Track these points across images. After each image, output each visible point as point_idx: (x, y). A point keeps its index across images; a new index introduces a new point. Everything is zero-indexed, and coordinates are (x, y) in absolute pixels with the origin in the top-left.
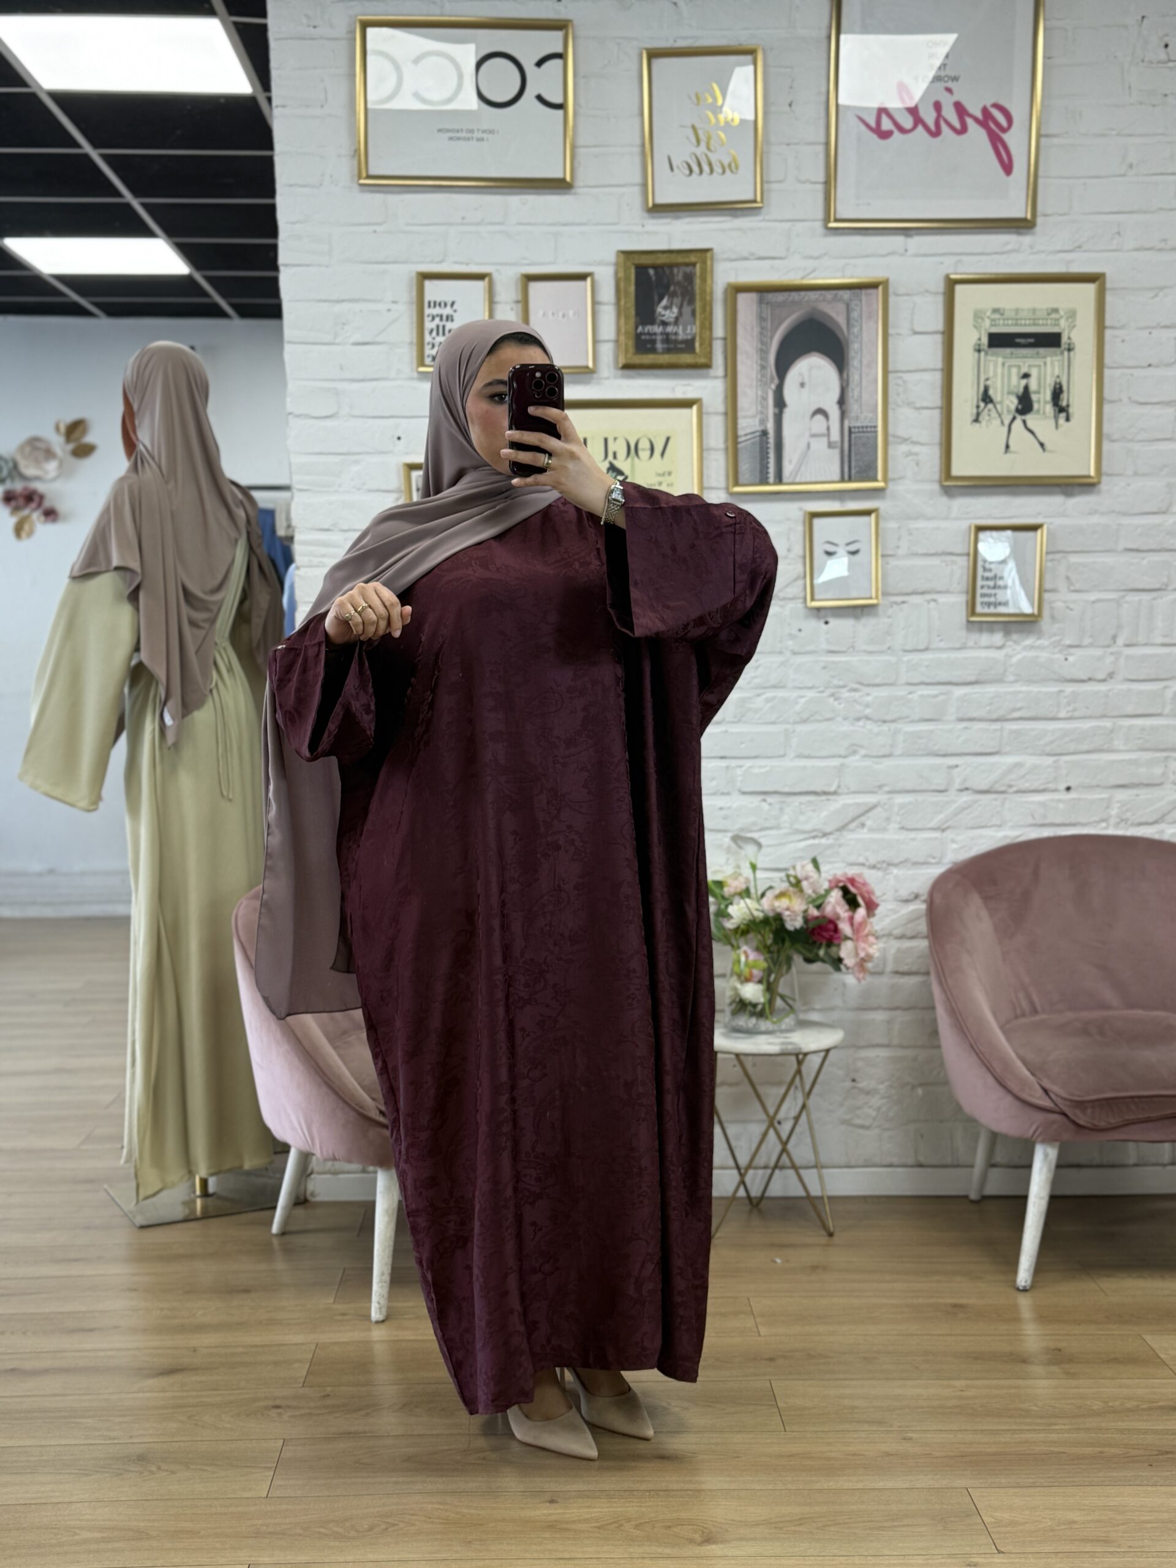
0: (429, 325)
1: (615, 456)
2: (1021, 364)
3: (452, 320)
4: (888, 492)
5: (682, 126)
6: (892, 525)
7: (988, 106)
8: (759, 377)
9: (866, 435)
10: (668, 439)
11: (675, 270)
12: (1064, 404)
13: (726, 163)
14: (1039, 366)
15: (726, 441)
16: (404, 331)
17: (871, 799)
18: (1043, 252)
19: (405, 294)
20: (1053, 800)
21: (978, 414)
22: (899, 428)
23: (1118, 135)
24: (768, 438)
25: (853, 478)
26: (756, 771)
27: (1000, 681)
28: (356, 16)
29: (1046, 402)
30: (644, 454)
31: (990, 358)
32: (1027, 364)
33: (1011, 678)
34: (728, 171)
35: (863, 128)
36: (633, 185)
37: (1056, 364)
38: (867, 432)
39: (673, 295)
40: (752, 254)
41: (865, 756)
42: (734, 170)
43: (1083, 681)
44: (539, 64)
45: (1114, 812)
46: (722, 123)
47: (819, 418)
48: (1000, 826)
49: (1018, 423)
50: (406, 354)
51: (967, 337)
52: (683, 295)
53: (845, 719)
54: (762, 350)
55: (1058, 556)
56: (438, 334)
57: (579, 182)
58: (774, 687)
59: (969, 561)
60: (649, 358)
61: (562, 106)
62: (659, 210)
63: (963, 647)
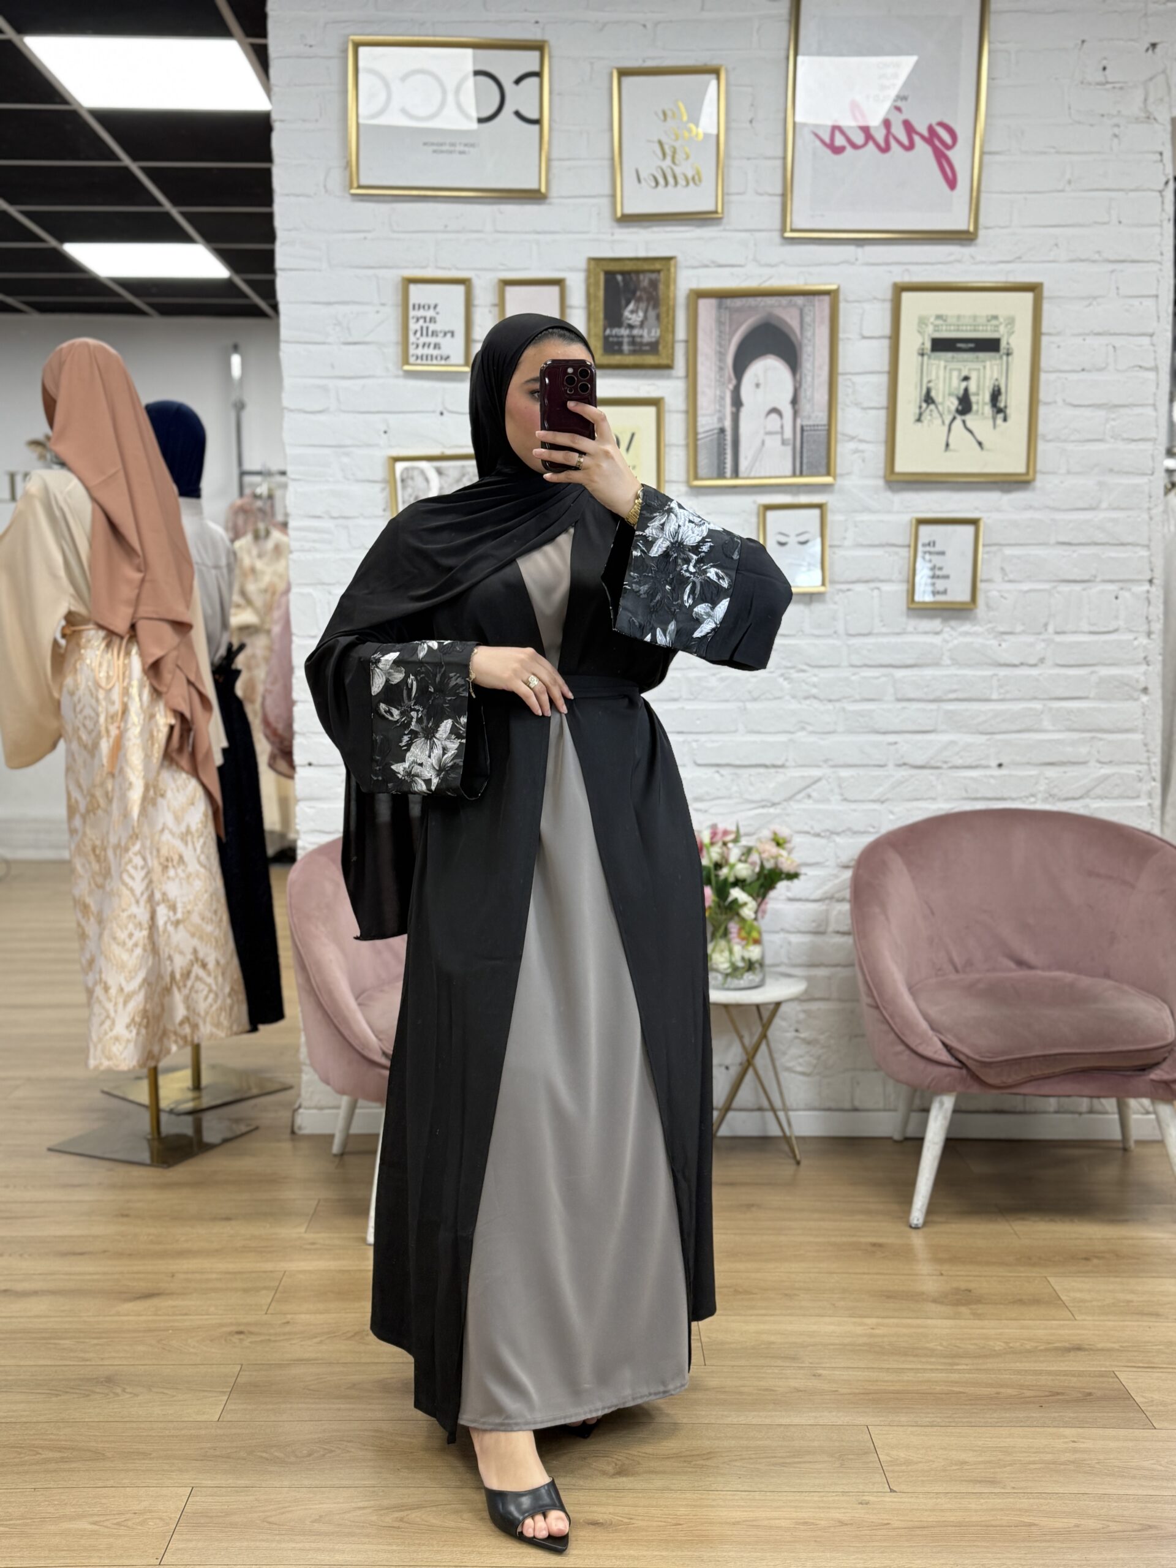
0: (413, 326)
2: (962, 368)
3: (435, 322)
4: (836, 487)
5: (649, 141)
6: (836, 517)
7: (934, 122)
8: (718, 377)
9: (818, 433)
10: (633, 435)
11: (641, 277)
12: (1002, 405)
13: (690, 176)
14: (978, 370)
15: (687, 437)
16: (391, 331)
17: (816, 773)
18: (983, 262)
19: (391, 297)
20: (986, 776)
21: (920, 414)
22: (848, 428)
23: (1058, 152)
24: (725, 435)
25: (804, 472)
26: (709, 745)
27: (937, 664)
28: (349, 35)
31: (933, 361)
32: (967, 368)
33: (949, 662)
34: (691, 184)
35: (818, 144)
36: (602, 196)
37: (995, 368)
38: (817, 430)
39: (639, 300)
40: (713, 262)
41: (812, 732)
42: (697, 182)
43: (1015, 666)
44: (518, 81)
45: (1042, 788)
47: (774, 416)
48: (934, 799)
49: (958, 422)
50: (393, 352)
51: (912, 341)
52: (648, 300)
53: (794, 697)
54: (720, 353)
55: (994, 549)
56: (422, 335)
57: (554, 192)
59: (909, 552)
60: (616, 359)
61: (538, 122)
62: (628, 220)
63: (903, 633)
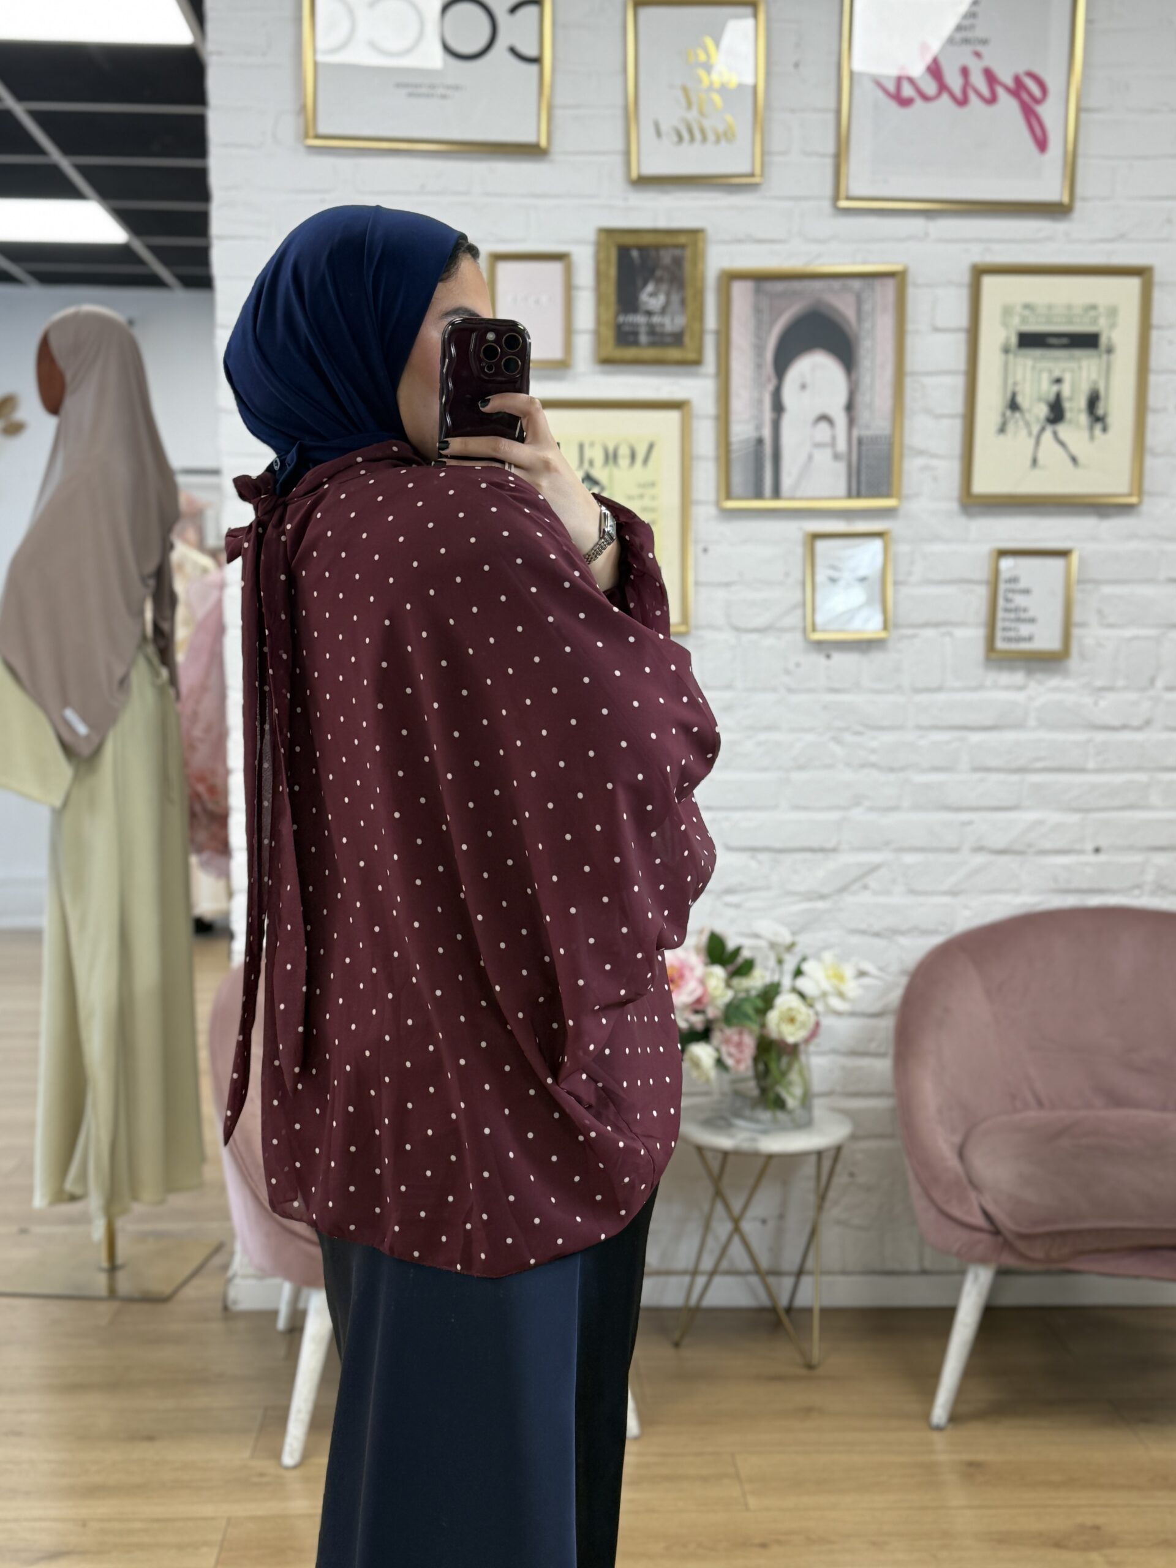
1: (591, 463)
4: (901, 511)
5: (671, 86)
6: (903, 548)
7: (1021, 70)
8: (755, 377)
9: (879, 446)
11: (662, 253)
12: (1100, 411)
13: (721, 130)
14: (1073, 370)
15: (718, 447)
17: (875, 858)
21: (1004, 424)
22: (914, 439)
23: (1171, 110)
24: (763, 447)
25: (861, 494)
26: (746, 825)
27: (1020, 726)
29: (1079, 411)
30: (624, 462)
31: (1018, 360)
33: (1034, 723)
34: (723, 140)
35: (880, 94)
36: (613, 152)
37: (1093, 368)
39: (659, 281)
40: (749, 236)
41: (871, 809)
42: (730, 138)
43: (1115, 729)
44: (513, 10)
45: (1150, 877)
46: (717, 85)
47: (824, 426)
48: (1016, 891)
49: (1048, 435)
51: (994, 334)
52: (671, 281)
53: (847, 766)
54: (758, 347)
55: (1089, 587)
57: (557, 148)
58: (769, 728)
59: (989, 590)
60: (631, 353)
61: (537, 60)
62: (644, 182)
63: (980, 687)
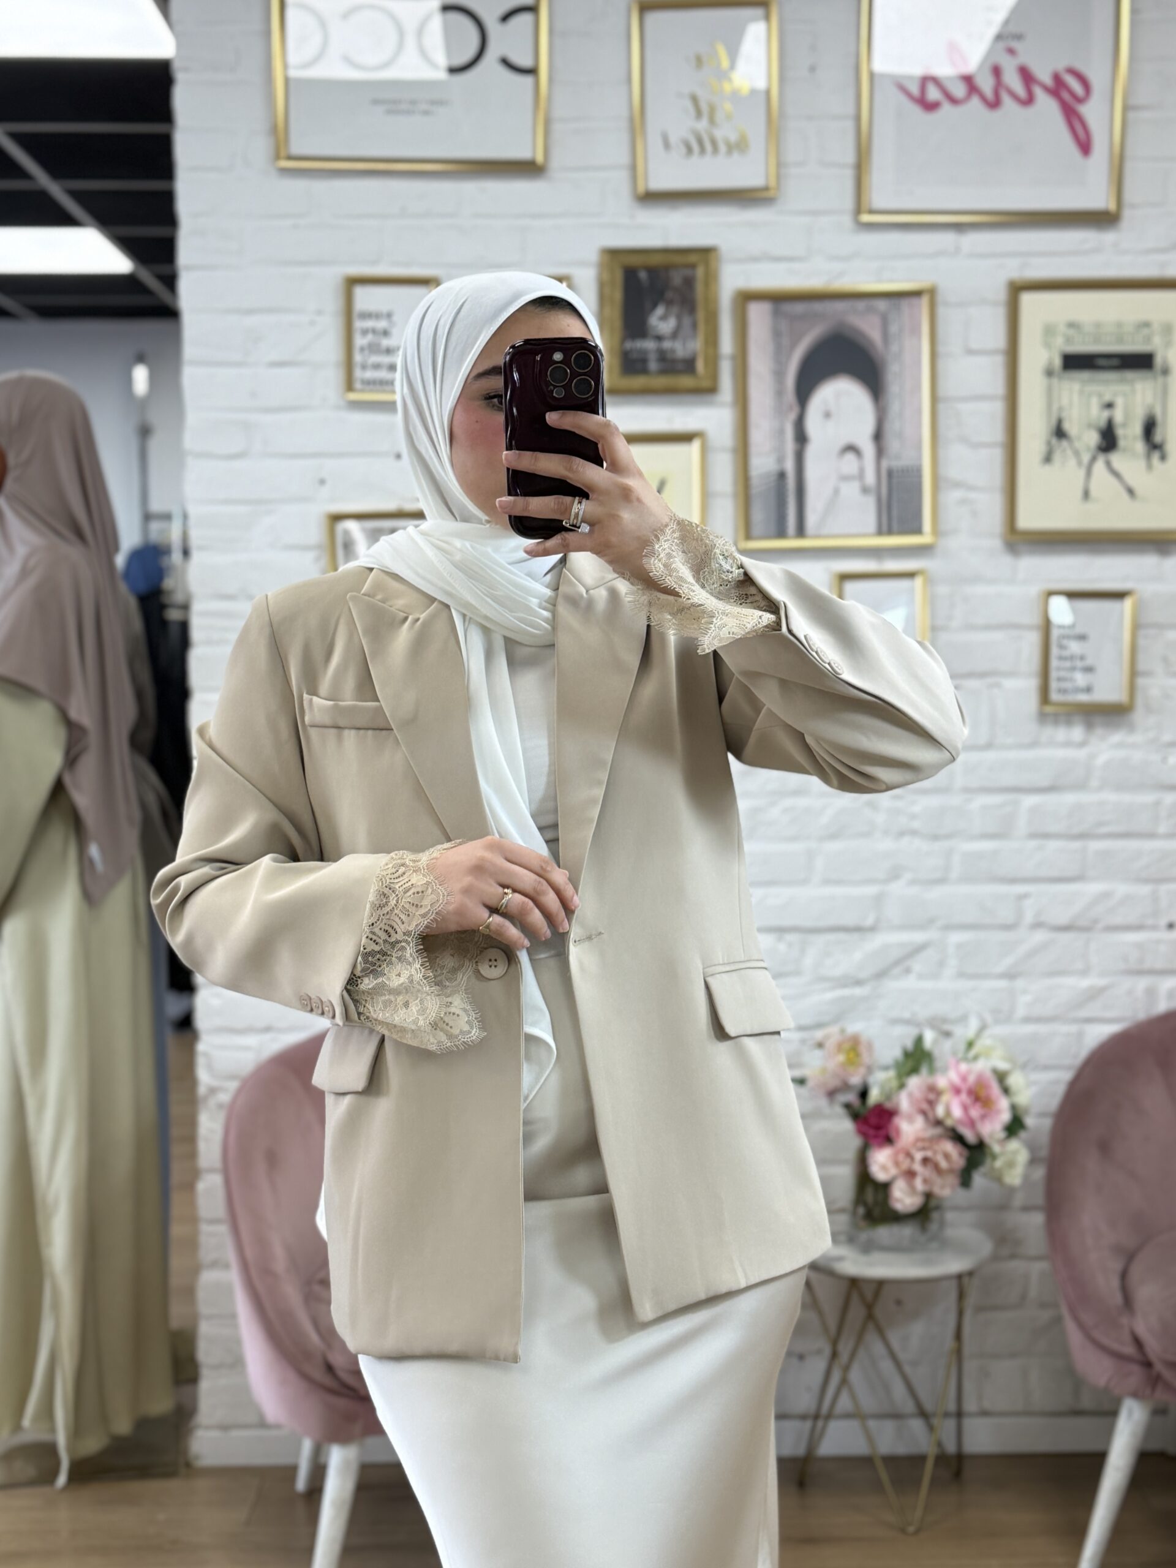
0: (359, 341)
2: (1103, 391)
3: (390, 336)
4: (938, 549)
5: (679, 96)
6: (942, 590)
7: (1060, 66)
8: (776, 405)
9: (910, 477)
10: (663, 481)
11: (672, 274)
12: (1158, 438)
13: (733, 141)
14: (1126, 394)
15: (735, 483)
16: (329, 348)
17: (918, 937)
18: (1128, 251)
19: (332, 304)
20: (1150, 940)
21: (1050, 453)
22: (952, 471)
24: (786, 481)
25: (893, 531)
26: (773, 901)
27: (1080, 786)
29: (1134, 438)
31: (1064, 383)
34: (735, 151)
35: (903, 98)
36: (619, 167)
37: (1148, 391)
38: (911, 474)
39: (669, 303)
40: (765, 254)
41: (912, 881)
42: (743, 149)
44: (504, 18)
46: (729, 93)
47: (850, 457)
49: (1100, 465)
50: (333, 376)
51: (1035, 356)
52: (682, 303)
54: (778, 372)
55: (1153, 631)
56: (371, 353)
57: (555, 164)
59: (1039, 635)
61: (531, 72)
62: (652, 198)
63: (1034, 744)
